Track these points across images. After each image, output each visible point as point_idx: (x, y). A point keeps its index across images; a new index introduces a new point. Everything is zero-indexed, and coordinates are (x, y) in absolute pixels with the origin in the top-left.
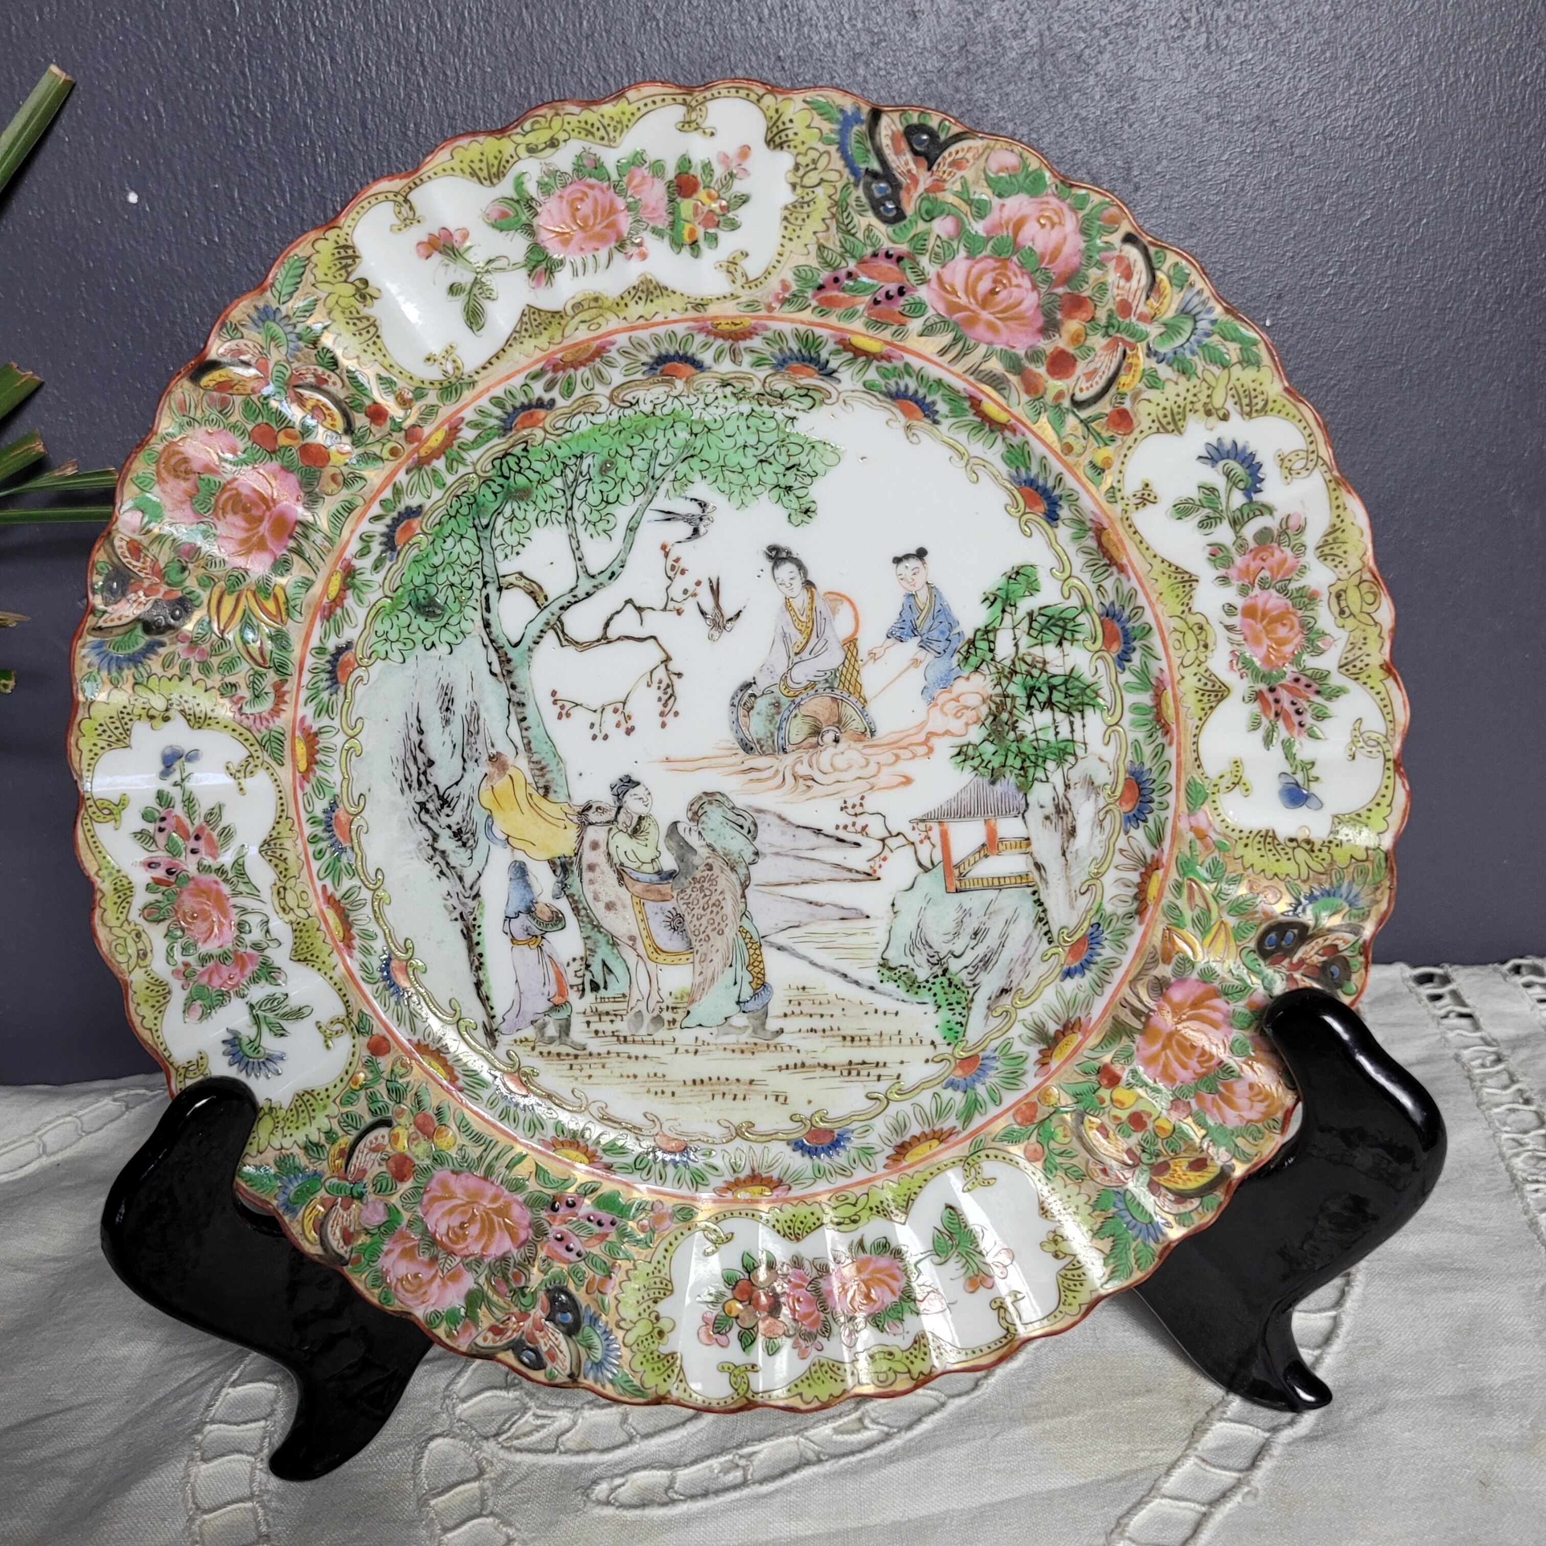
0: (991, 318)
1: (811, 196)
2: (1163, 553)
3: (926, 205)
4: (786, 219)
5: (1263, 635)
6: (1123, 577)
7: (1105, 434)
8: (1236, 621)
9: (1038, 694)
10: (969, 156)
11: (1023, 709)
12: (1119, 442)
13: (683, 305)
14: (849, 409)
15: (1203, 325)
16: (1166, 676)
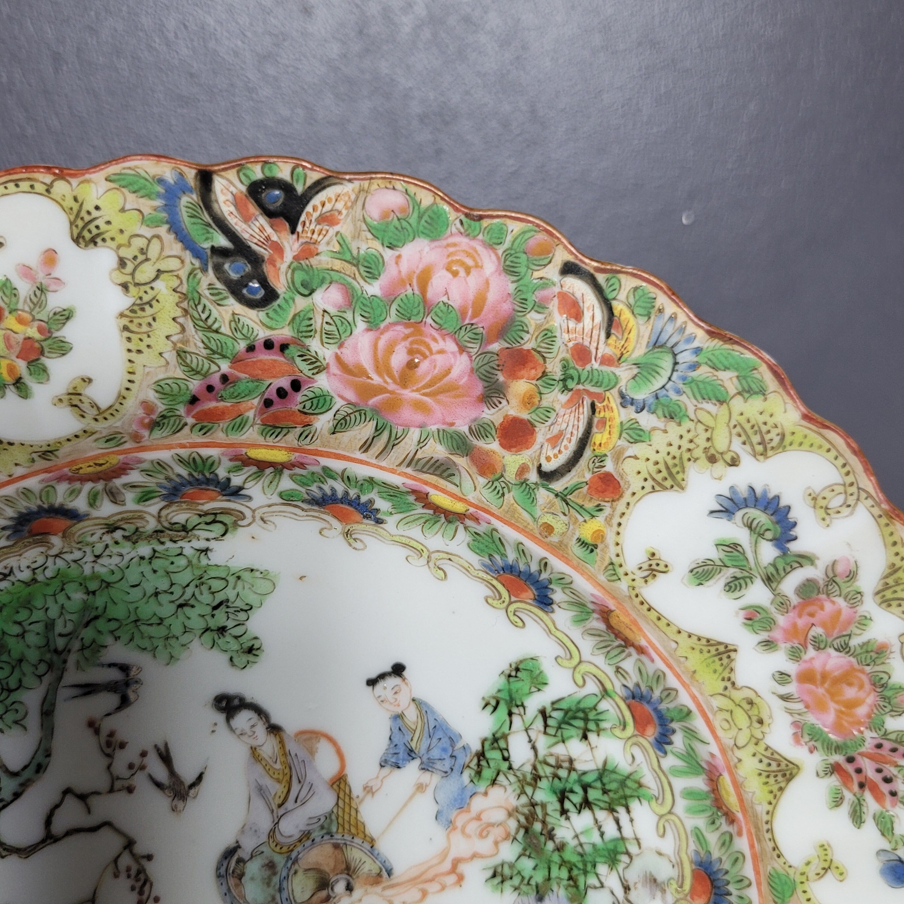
0: (416, 396)
1: (151, 293)
2: (687, 626)
3: (299, 277)
4: (126, 328)
5: (828, 698)
6: (644, 658)
7: (590, 505)
8: (792, 688)
9: (572, 797)
10: (340, 206)
11: (557, 815)
12: (607, 510)
13: (27, 457)
14: (270, 526)
15: (685, 358)
16: (720, 761)
